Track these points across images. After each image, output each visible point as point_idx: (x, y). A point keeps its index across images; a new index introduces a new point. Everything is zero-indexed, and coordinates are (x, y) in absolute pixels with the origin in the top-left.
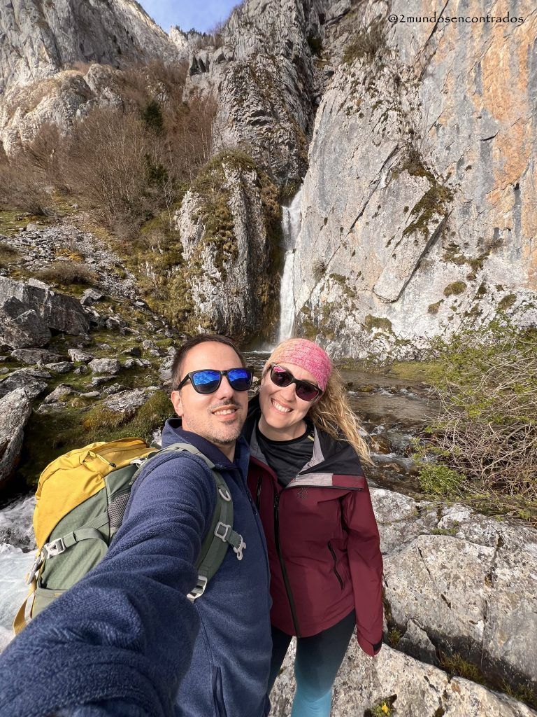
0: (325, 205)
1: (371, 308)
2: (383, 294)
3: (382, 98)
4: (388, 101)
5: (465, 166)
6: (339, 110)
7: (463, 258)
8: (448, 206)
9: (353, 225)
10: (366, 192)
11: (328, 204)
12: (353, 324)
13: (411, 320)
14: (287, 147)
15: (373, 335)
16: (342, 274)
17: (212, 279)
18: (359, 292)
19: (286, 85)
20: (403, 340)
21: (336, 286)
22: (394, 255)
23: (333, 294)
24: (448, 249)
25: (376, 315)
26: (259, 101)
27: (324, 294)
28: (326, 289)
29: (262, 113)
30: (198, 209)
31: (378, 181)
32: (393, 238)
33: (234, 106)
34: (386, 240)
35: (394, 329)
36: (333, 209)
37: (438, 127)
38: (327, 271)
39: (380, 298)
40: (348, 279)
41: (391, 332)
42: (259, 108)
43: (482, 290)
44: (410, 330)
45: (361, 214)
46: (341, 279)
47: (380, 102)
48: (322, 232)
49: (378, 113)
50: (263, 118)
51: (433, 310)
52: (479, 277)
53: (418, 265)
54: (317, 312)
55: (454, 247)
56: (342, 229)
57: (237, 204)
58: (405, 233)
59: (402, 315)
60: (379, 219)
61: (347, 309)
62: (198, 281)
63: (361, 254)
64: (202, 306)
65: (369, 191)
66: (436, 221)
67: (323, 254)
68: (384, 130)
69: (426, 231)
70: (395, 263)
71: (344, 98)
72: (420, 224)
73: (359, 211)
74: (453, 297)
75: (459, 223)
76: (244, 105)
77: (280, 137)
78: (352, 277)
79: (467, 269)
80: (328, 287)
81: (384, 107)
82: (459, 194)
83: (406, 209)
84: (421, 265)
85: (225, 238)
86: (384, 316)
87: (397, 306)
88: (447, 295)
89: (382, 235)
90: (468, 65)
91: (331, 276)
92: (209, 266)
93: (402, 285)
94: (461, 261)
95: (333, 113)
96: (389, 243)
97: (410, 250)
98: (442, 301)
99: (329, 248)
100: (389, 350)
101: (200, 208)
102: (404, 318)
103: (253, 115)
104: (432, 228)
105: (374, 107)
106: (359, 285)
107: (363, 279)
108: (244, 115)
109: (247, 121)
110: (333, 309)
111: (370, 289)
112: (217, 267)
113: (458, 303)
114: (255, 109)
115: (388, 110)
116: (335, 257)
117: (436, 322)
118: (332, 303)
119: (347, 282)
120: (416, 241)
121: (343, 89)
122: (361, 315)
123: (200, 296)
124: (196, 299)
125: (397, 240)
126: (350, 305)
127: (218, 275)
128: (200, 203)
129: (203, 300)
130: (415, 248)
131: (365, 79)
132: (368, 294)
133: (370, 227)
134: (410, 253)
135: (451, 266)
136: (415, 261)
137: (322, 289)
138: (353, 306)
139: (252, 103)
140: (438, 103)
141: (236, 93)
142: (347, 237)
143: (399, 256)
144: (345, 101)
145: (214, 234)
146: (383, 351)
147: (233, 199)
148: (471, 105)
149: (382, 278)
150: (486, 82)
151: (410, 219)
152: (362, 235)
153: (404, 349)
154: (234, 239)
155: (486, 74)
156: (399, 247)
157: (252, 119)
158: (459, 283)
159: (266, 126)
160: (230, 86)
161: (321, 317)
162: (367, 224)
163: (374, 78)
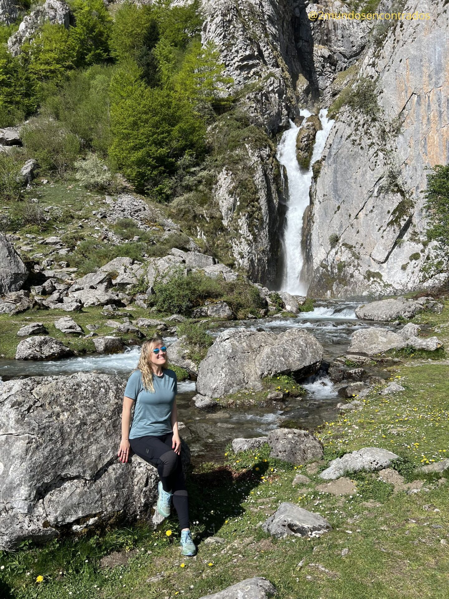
0: (337, 197)
1: (369, 266)
2: (376, 258)
3: (374, 141)
4: (378, 144)
5: (420, 190)
6: (347, 139)
7: (419, 240)
8: (412, 211)
9: (358, 214)
10: (366, 197)
11: (340, 197)
12: (359, 276)
13: (393, 273)
14: (277, 95)
15: (371, 282)
16: (350, 243)
17: (247, 241)
18: (362, 256)
19: (268, 15)
20: (388, 285)
21: (347, 251)
22: (382, 237)
23: (345, 256)
24: (412, 234)
25: (372, 270)
26: (248, 45)
27: (338, 256)
28: (339, 253)
29: (250, 57)
30: (232, 185)
31: (373, 192)
32: (382, 227)
33: (223, 51)
34: (378, 227)
35: (383, 278)
36: (344, 201)
37: (406, 164)
38: (340, 241)
39: (374, 260)
40: (355, 247)
41: (381, 280)
42: (248, 53)
43: (428, 258)
44: (391, 279)
45: (362, 209)
46: (350, 247)
47: (373, 143)
48: (336, 216)
49: (372, 151)
50: (251, 62)
51: (404, 268)
52: (426, 251)
53: (395, 244)
54: (332, 268)
55: (415, 234)
56: (350, 216)
57: (260, 180)
58: (388, 225)
59: (387, 270)
60: (373, 214)
61: (354, 266)
62: (237, 242)
63: (362, 233)
64: (240, 261)
65: (368, 196)
66: (405, 220)
67: (337, 230)
68: (376, 162)
69: (400, 225)
70: (383, 241)
71: (350, 132)
72: (396, 221)
73: (361, 206)
74: (414, 261)
75: (417, 221)
76: (233, 51)
77: (271, 85)
78: (357, 246)
79: (421, 246)
80: (341, 251)
81: (376, 147)
82: (417, 204)
83: (389, 212)
84: (397, 243)
85: (254, 209)
86: (377, 271)
87: (385, 265)
88: (411, 260)
89: (375, 224)
90: (420, 136)
91: (343, 245)
92: (244, 230)
93: (387, 253)
94: (418, 242)
95: (343, 139)
96: (380, 229)
97: (391, 235)
98: (409, 263)
99: (341, 226)
100: (380, 290)
101: (234, 184)
102: (389, 272)
103: (242, 60)
104: (403, 223)
105: (370, 146)
106: (362, 252)
107: (364, 248)
108: (232, 60)
109: (236, 65)
110: (344, 266)
111: (369, 254)
112: (250, 232)
113: (416, 264)
114: (244, 54)
115: (378, 150)
116: (345, 233)
117: (406, 274)
118: (344, 262)
119: (354, 249)
120: (394, 230)
121: (349, 125)
122: (363, 269)
123: (240, 253)
124: (236, 256)
125: (384, 228)
126: (356, 264)
127: (251, 237)
128: (233, 179)
129: (242, 257)
130: (394, 234)
131: (364, 124)
132: (367, 257)
133: (368, 218)
134: (391, 236)
135: (413, 244)
136: (394, 240)
137: (336, 253)
138: (358, 264)
139: (241, 48)
140: (406, 151)
141: (225, 37)
142: (353, 220)
143: (385, 237)
144: (351, 134)
145: (247, 206)
146: (377, 291)
147: (257, 176)
148: (422, 159)
149: (375, 249)
150: (429, 149)
151: (391, 218)
152: (363, 222)
153: (389, 290)
154: (260, 209)
155: (429, 145)
156: (385, 233)
157: (240, 63)
158: (418, 254)
159: (253, 70)
160: (219, 31)
161: (336, 271)
162: (366, 215)
163: (370, 126)
